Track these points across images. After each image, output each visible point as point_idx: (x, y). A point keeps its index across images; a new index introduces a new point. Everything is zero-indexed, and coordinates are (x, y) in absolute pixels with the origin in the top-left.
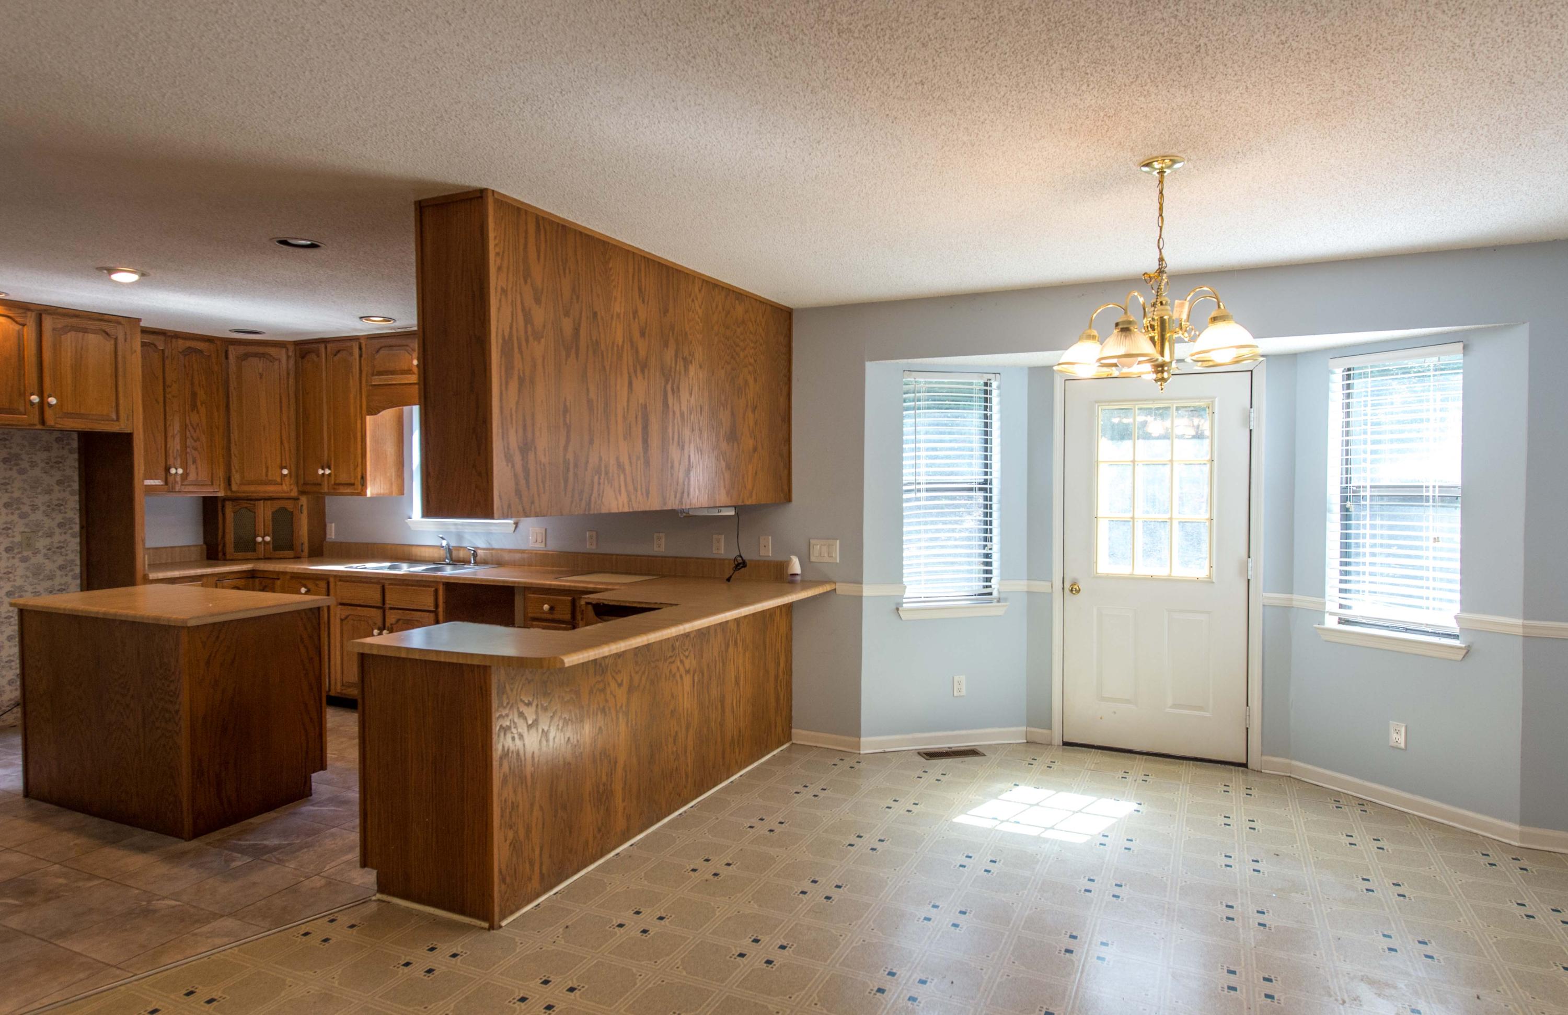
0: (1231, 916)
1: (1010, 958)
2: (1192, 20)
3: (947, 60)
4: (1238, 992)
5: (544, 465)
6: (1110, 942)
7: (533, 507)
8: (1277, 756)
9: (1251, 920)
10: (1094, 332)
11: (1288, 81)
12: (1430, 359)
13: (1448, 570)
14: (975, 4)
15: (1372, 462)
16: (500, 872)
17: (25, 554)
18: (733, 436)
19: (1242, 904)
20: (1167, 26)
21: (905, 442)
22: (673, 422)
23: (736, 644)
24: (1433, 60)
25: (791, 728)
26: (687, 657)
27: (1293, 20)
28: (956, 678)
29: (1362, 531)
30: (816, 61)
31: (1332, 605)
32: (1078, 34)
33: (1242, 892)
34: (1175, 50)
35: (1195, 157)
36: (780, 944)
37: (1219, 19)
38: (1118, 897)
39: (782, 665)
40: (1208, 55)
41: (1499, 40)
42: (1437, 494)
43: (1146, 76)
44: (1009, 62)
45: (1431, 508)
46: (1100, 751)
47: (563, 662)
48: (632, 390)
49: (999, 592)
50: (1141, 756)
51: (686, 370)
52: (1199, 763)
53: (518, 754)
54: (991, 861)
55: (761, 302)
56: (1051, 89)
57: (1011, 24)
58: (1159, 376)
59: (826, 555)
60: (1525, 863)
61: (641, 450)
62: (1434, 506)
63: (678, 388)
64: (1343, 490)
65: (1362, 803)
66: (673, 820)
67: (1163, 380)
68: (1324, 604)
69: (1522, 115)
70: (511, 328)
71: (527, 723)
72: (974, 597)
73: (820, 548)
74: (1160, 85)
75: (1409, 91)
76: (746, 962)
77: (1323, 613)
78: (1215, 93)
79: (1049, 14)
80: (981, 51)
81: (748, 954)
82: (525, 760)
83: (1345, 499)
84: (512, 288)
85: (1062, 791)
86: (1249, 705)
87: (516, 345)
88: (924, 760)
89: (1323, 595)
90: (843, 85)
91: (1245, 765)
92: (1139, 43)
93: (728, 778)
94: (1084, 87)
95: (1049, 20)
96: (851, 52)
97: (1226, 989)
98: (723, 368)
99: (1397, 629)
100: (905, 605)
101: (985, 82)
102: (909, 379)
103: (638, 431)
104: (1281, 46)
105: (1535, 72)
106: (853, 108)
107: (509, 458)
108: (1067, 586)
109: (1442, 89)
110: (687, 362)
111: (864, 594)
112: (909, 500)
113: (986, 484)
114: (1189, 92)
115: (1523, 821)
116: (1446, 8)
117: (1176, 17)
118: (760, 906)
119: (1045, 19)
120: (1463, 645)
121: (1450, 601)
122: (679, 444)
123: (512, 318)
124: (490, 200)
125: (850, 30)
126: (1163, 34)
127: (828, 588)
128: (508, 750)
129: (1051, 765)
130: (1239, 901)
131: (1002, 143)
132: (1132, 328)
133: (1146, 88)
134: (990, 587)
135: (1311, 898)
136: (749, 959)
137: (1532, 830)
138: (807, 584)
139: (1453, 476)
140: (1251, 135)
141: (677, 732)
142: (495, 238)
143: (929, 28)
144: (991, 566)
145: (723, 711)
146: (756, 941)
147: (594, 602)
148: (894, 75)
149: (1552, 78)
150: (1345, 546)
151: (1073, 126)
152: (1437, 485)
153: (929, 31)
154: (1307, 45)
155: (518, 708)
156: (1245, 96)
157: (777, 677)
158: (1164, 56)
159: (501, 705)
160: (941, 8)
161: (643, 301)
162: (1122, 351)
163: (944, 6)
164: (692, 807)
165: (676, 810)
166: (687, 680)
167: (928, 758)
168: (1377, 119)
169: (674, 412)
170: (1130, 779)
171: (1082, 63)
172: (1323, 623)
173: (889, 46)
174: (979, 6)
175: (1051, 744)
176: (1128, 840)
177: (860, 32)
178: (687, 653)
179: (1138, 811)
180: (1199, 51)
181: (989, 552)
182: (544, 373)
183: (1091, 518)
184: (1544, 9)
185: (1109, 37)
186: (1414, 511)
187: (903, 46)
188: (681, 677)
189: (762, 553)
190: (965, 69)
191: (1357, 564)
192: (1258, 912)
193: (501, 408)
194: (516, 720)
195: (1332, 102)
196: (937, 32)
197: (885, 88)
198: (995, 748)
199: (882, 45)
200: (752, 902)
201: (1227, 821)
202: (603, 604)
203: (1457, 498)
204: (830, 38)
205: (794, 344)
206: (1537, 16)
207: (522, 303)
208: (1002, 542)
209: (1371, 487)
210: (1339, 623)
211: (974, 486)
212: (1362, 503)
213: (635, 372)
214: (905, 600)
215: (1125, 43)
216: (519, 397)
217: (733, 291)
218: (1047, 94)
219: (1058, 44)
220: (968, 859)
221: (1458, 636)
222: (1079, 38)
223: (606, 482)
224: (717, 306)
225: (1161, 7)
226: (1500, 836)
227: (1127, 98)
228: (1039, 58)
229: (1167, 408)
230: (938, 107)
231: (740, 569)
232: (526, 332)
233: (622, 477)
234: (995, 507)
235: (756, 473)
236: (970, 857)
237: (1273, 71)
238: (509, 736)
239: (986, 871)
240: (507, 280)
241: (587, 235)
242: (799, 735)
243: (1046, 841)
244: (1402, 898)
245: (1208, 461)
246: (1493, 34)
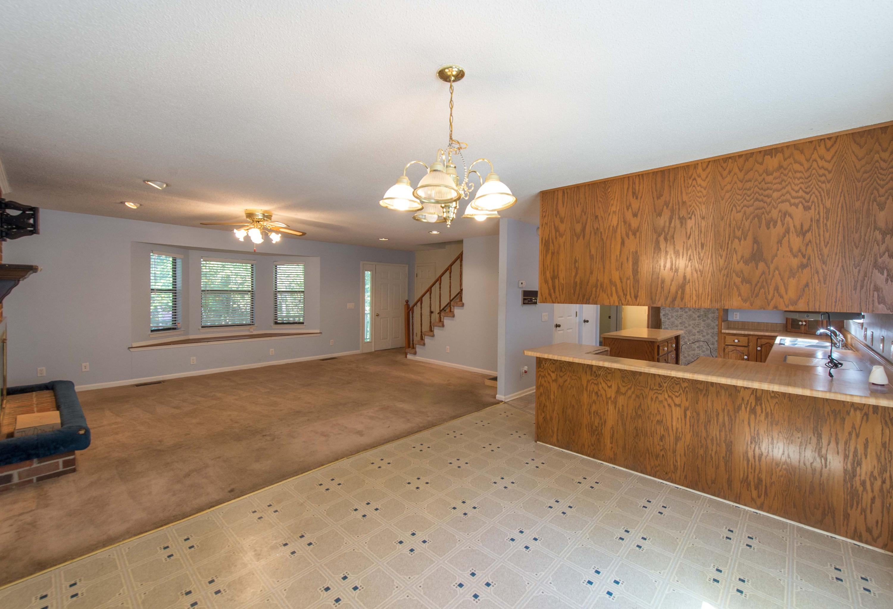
5: (563, 284)
17: (704, 319)
61: (631, 274)
63: (671, 237)
70: (549, 236)
123: (550, 232)
182: (564, 248)
216: (551, 259)
223: (601, 291)
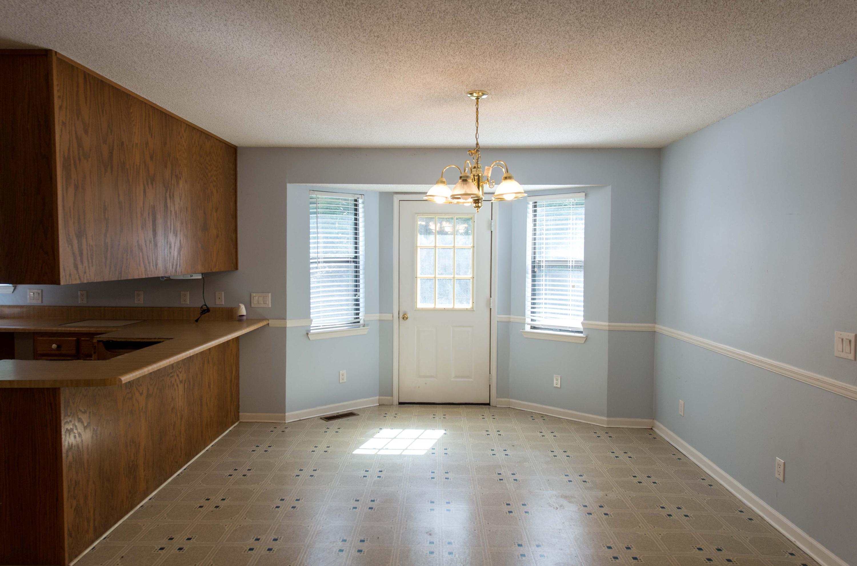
0: (501, 478)
1: (404, 519)
2: (518, 32)
3: (397, 28)
4: (513, 513)
5: (92, 246)
6: (450, 502)
7: (85, 276)
8: (503, 398)
9: (510, 479)
10: (444, 180)
11: (547, 66)
12: (571, 200)
13: (577, 301)
14: (423, 5)
15: (546, 248)
16: (69, 530)
18: (205, 228)
19: (504, 472)
20: (507, 32)
21: (311, 233)
22: (171, 218)
23: (208, 362)
24: (605, 67)
25: (239, 412)
26: (181, 373)
27: (559, 40)
28: (341, 372)
29: (541, 283)
30: (326, 16)
31: (528, 320)
32: (466, 28)
33: (503, 466)
34: (506, 44)
35: (494, 93)
36: (273, 538)
37: (530, 34)
38: (448, 478)
39: (234, 373)
40: (518, 48)
41: (631, 63)
42: (574, 265)
43: (488, 53)
44: (427, 35)
45: (571, 271)
46: (418, 405)
47: (121, 381)
48: (145, 195)
49: (364, 321)
50: (439, 406)
51: (178, 183)
52: (467, 406)
53: (78, 447)
54: (380, 471)
55: (219, 140)
56: (442, 51)
57: (436, 18)
58: (477, 205)
59: (262, 302)
60: (610, 434)
61: (152, 236)
62: (572, 270)
63: (173, 196)
64: (533, 262)
65: (542, 416)
66: (174, 479)
67: (478, 207)
68: (525, 319)
69: (628, 95)
70: (69, 150)
71: (83, 425)
72: (350, 324)
73: (258, 298)
74: (492, 58)
75: (591, 78)
76: (255, 553)
77: (524, 324)
78: (515, 66)
79: (456, 16)
80: (416, 27)
81: (255, 548)
82: (83, 451)
83: (533, 267)
84: (69, 122)
85: (405, 429)
86: (491, 373)
87: (72, 162)
88: (325, 422)
89: (524, 314)
90: (334, 30)
91: (489, 404)
92: (491, 38)
93: (204, 448)
94: (457, 53)
95: (455, 19)
96: (348, 14)
97: (508, 513)
98: (199, 183)
99: (556, 330)
100: (311, 331)
101: (411, 42)
102: (313, 196)
103: (150, 224)
104: (550, 50)
105: (638, 78)
106: (334, 43)
107: (70, 242)
108: (401, 316)
109: (604, 79)
110: (178, 178)
111: (288, 326)
112: (313, 268)
113: (357, 259)
114: (504, 63)
115: (608, 416)
116: (617, 47)
117: (512, 29)
118: (253, 519)
119: (454, 19)
120: (585, 336)
121: (578, 315)
122: (174, 233)
123: (70, 143)
124: (54, 59)
125: (353, 4)
126: (503, 35)
127: (264, 323)
128: (72, 445)
129: (396, 416)
130: (503, 471)
131: (405, 73)
132: (468, 180)
133: (485, 58)
134: (359, 318)
135: (532, 464)
136: (256, 551)
137: (612, 419)
138: (251, 321)
139: (580, 256)
140: (522, 87)
141: (175, 422)
142: (58, 85)
143: (395, 11)
144: (359, 306)
145: (201, 405)
146: (258, 540)
147: (105, 340)
148: (365, 30)
149: (643, 82)
150: (533, 290)
151: (444, 70)
152: (574, 260)
153: (394, 13)
154: (560, 52)
155: (78, 416)
156: (527, 69)
157: (231, 381)
158: (499, 46)
159: (66, 415)
160: (406, 3)
161: (152, 137)
162: (463, 192)
163: (407, 3)
164: (185, 469)
165: (175, 472)
166: (181, 387)
167: (326, 420)
168: (575, 88)
169: (171, 211)
170: (437, 418)
171: (461, 42)
172: (524, 329)
173: (369, 16)
174: (425, 6)
175: (392, 405)
176: (445, 449)
177: (358, 6)
178: (180, 370)
179: (446, 434)
180: (515, 46)
181: (358, 298)
182: (91, 182)
183: (414, 278)
184: (650, 54)
185: (479, 33)
186: (563, 273)
187: (377, 17)
188: (177, 386)
189: (218, 302)
190: (403, 34)
191: (540, 299)
192: (512, 474)
193: (64, 206)
194: (77, 424)
195: (560, 78)
196: (398, 13)
197: (357, 36)
198: (364, 410)
199: (366, 14)
200: (247, 518)
201: (488, 433)
202: (112, 341)
203: (581, 266)
204: (340, 6)
205: (238, 169)
206: (647, 56)
207: (76, 133)
208: (366, 292)
209: (546, 261)
210: (531, 328)
211: (350, 260)
212: (542, 269)
213: (148, 184)
214: (311, 328)
215: (485, 37)
216: (75, 199)
217: (204, 133)
218: (438, 53)
219: (454, 31)
220: (366, 472)
221: (582, 332)
222: (465, 30)
223: (131, 258)
224: (195, 142)
225: (507, 24)
226: (599, 423)
227: (475, 61)
228: (443, 36)
229: (452, 218)
230: (381, 50)
231: (205, 313)
232: (79, 154)
233: (141, 254)
234: (361, 272)
235: (218, 251)
236: (368, 471)
237: (542, 60)
238: (72, 436)
239: (378, 477)
240: (66, 116)
241: (116, 88)
242: (244, 416)
243: (405, 456)
244: (568, 457)
245: (472, 247)
246: (630, 60)
